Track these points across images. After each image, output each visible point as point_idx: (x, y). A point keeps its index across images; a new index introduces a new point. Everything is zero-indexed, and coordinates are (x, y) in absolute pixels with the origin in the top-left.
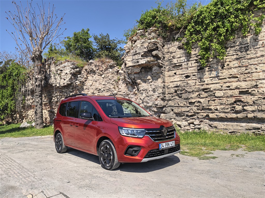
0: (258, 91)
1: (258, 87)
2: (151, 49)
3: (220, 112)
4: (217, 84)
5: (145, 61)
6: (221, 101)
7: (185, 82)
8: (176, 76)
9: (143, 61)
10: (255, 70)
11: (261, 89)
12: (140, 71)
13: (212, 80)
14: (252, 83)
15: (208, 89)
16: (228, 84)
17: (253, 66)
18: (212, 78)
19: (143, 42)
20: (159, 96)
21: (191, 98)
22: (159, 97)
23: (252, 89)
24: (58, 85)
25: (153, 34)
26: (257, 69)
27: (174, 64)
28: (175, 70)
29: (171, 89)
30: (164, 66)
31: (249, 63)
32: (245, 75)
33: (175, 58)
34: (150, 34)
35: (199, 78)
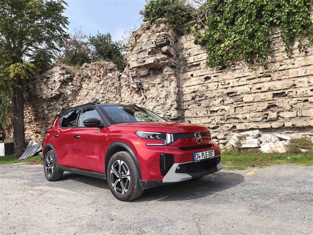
0: (296, 92)
1: (296, 86)
2: (160, 44)
3: (250, 122)
4: (245, 86)
5: (153, 60)
6: (250, 107)
7: (205, 86)
8: (193, 79)
9: (150, 60)
10: (291, 66)
11: (300, 89)
12: (147, 74)
13: (238, 81)
14: (289, 82)
15: (234, 92)
16: (258, 86)
17: (289, 60)
18: (238, 79)
19: (150, 36)
20: (172, 104)
21: (214, 105)
22: (173, 106)
23: (289, 90)
24: (44, 97)
25: (162, 26)
26: (294, 64)
27: (190, 63)
28: (192, 71)
29: (187, 95)
30: (178, 67)
31: (284, 57)
32: (279, 72)
33: (191, 55)
34: (159, 26)
35: (222, 80)
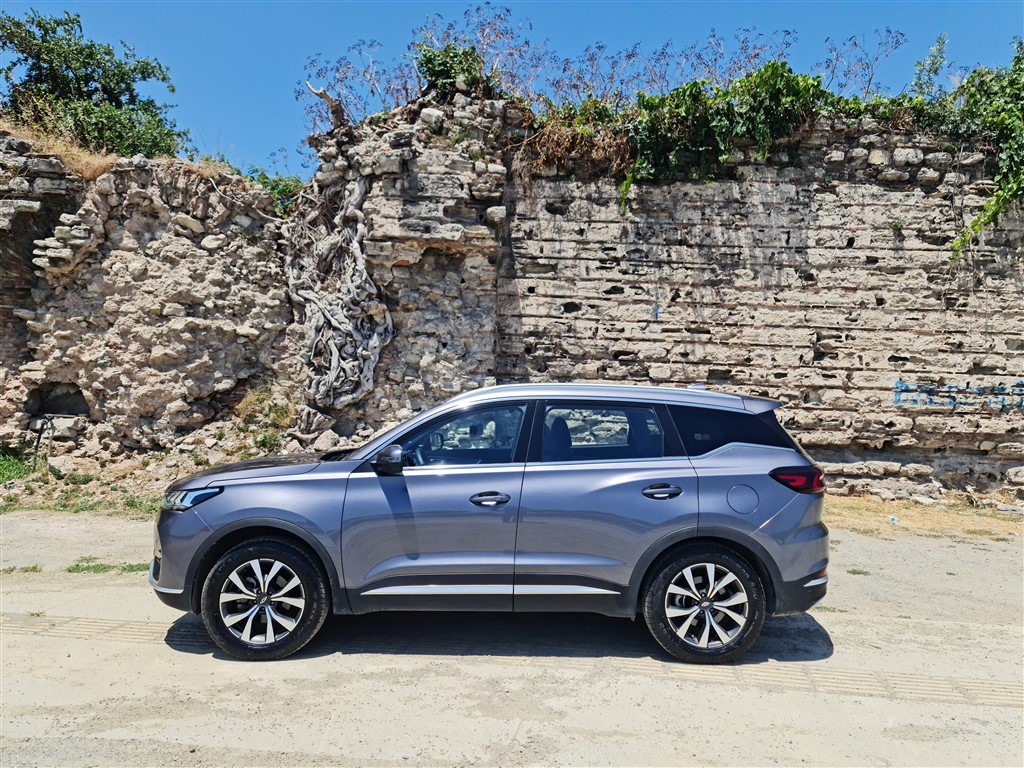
0: (751, 375)
1: (752, 363)
2: (482, 196)
4: (657, 344)
5: (459, 234)
7: (563, 324)
8: (532, 299)
10: (748, 321)
11: (758, 369)
12: (417, 261)
13: (643, 329)
14: (740, 352)
15: (632, 353)
17: (745, 307)
18: (644, 324)
19: (454, 162)
23: (739, 368)
25: (479, 140)
26: (753, 318)
28: (532, 278)
29: (513, 337)
31: (738, 299)
32: (726, 328)
33: (535, 238)
35: (607, 318)
